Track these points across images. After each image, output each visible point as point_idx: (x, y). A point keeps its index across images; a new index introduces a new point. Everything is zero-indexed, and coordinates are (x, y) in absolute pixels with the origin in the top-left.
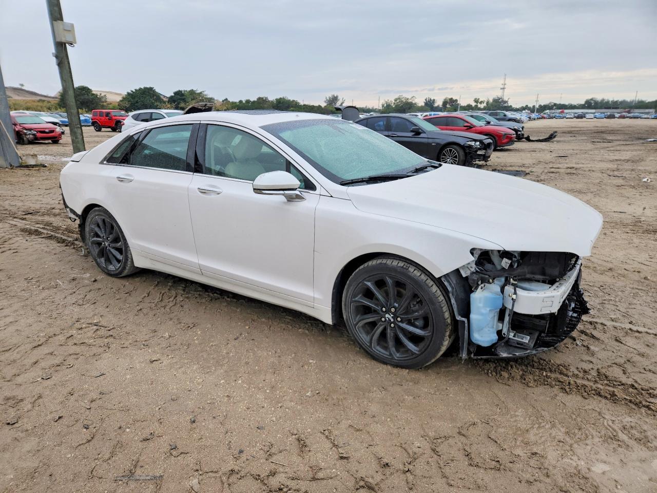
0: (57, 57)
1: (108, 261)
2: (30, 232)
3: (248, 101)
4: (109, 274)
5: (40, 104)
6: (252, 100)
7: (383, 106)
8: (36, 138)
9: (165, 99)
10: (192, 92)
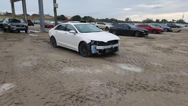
0: (54, 10)
1: (54, 45)
2: (44, 41)
3: (103, 19)
4: (54, 47)
5: (52, 19)
6: (109, 19)
7: (143, 21)
8: (49, 27)
9: (82, 18)
10: (89, 17)
